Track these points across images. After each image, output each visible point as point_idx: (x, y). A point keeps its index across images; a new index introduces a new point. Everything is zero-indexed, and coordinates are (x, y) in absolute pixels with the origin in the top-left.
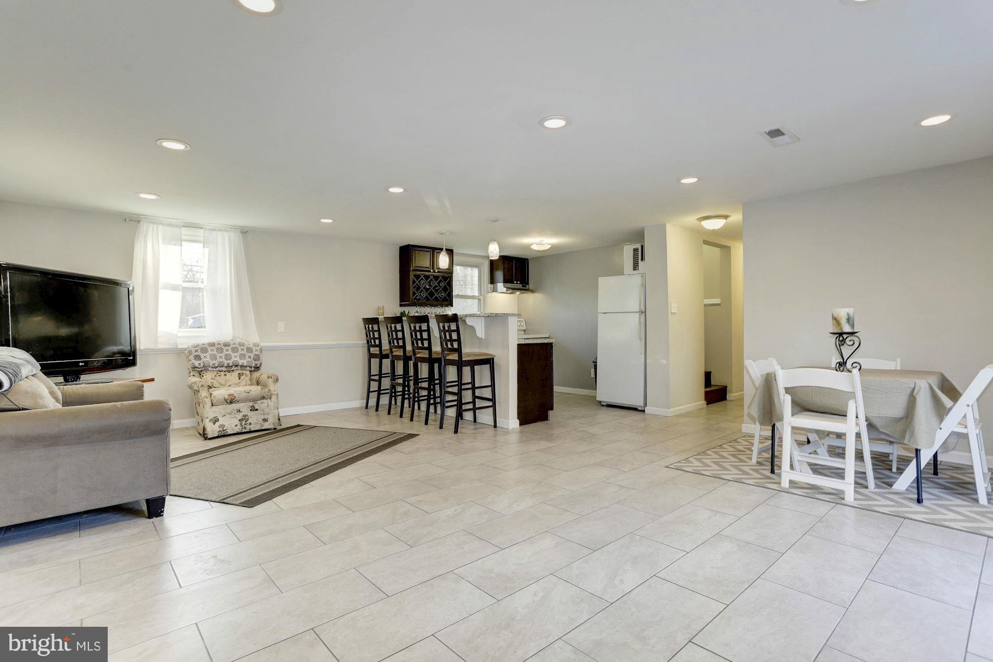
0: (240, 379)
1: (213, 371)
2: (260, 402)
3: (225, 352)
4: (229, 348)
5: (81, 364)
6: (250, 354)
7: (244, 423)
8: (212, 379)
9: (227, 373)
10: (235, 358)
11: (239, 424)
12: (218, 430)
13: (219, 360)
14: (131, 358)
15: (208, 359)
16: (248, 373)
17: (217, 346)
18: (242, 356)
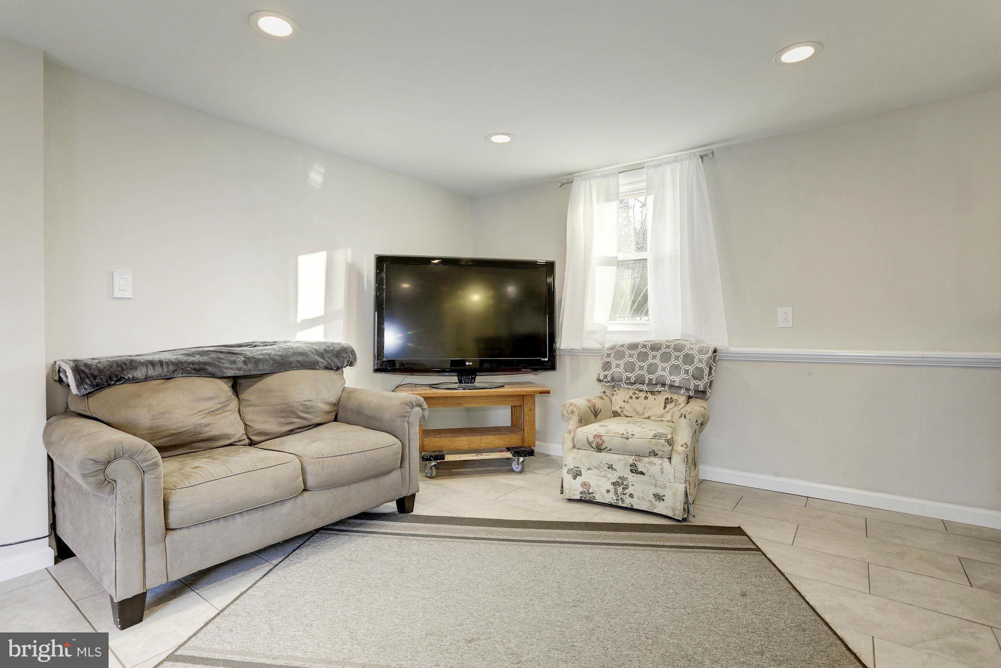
0: (665, 407)
1: (629, 389)
2: (646, 459)
3: (650, 361)
4: (658, 354)
5: (467, 363)
6: (687, 367)
7: (620, 490)
8: (624, 401)
9: (649, 395)
10: (663, 371)
11: (612, 491)
12: (581, 489)
13: (638, 372)
14: (546, 359)
15: (621, 369)
16: (682, 399)
17: (640, 349)
18: (675, 369)
